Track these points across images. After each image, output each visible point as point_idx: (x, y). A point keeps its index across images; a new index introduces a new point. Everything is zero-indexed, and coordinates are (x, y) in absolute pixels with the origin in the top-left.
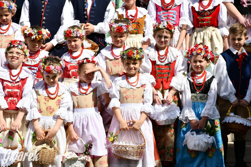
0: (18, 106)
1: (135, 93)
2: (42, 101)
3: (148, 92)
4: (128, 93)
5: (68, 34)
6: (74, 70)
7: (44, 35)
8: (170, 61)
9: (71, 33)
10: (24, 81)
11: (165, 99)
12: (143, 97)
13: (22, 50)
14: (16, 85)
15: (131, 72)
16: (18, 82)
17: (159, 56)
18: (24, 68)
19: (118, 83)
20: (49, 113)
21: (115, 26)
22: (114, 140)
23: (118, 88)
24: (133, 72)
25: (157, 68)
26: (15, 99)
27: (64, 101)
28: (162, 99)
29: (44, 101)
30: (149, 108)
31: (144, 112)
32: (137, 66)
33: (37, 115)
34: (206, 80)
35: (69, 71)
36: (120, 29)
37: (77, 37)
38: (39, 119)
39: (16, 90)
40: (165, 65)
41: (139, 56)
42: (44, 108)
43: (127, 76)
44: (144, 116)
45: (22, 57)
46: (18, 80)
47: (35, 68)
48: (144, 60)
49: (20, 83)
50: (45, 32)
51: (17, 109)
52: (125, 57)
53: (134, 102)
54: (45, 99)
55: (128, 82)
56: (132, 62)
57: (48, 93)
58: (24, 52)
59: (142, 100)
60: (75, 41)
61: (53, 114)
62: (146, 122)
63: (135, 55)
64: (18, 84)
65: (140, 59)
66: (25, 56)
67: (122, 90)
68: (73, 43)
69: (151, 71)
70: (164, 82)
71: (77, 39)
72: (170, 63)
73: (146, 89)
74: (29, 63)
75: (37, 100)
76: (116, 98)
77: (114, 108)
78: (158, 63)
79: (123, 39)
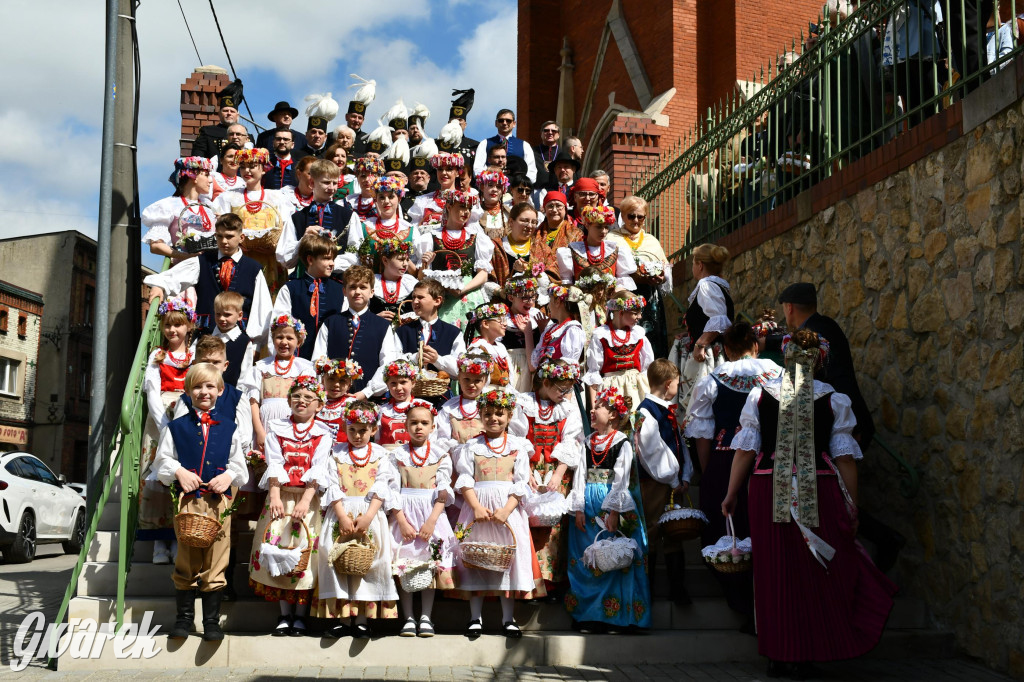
0: (304, 479)
1: (500, 464)
2: (347, 473)
3: (522, 463)
4: (488, 465)
5: (392, 372)
6: (399, 431)
7: (349, 369)
8: (558, 418)
9: (396, 369)
10: (316, 439)
11: (545, 484)
12: (513, 471)
13: (315, 391)
14: (303, 446)
15: (494, 428)
16: (307, 441)
17: (541, 411)
18: (316, 421)
19: (471, 448)
20: (358, 492)
21: (468, 362)
22: (463, 537)
23: (472, 456)
24: (496, 428)
25: (536, 428)
26: (301, 468)
27: (382, 470)
28: (540, 484)
29: (349, 472)
30: (521, 488)
31: (514, 495)
32: (503, 418)
33: (338, 494)
34: (612, 445)
35: (392, 431)
36: (475, 368)
37: (406, 376)
38: (342, 499)
39: (303, 454)
40: (550, 425)
41: (506, 402)
42: (349, 483)
43: (486, 437)
44: (514, 501)
45: (314, 404)
46: (307, 438)
47: (335, 425)
48: (515, 411)
49: (310, 444)
50: (352, 365)
51: (304, 486)
52: (483, 402)
53: (498, 479)
54: (351, 469)
55: (489, 447)
56: (496, 410)
57: (354, 458)
58: (318, 395)
59: (511, 476)
60: (403, 383)
61: (365, 493)
62: (515, 510)
63: (500, 399)
64: (306, 444)
65: (510, 408)
66: (320, 401)
67: (479, 459)
68: (400, 386)
69: (526, 433)
70: (546, 451)
71: (407, 380)
72: (558, 421)
73: (517, 458)
74: (326, 417)
75: (338, 472)
76: (468, 473)
77: (464, 489)
78: (538, 421)
79: (479, 385)
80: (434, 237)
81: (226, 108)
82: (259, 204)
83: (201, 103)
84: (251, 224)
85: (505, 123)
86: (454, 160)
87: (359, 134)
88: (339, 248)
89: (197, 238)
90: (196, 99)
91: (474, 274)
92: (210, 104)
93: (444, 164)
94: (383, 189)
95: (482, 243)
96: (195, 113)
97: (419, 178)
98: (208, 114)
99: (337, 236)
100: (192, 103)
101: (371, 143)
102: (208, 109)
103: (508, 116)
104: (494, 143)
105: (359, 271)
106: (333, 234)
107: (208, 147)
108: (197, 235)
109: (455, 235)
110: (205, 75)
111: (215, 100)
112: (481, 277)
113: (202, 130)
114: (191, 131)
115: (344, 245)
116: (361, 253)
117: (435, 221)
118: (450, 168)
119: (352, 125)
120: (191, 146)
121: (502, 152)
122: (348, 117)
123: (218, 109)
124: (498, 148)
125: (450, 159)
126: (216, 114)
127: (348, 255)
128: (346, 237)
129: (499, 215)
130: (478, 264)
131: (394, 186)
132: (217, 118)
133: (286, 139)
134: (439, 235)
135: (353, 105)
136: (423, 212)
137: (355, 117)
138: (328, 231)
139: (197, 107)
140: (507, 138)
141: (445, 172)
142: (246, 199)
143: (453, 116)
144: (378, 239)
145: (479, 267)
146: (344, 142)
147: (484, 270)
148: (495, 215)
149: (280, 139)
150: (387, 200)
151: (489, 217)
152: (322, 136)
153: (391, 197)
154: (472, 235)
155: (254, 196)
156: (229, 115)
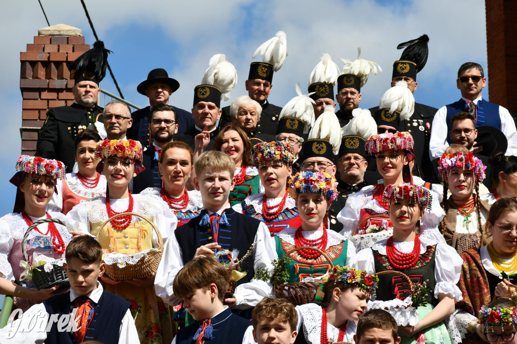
80: (376, 254)
81: (83, 83)
82: (127, 217)
83: (48, 76)
84: (119, 245)
85: (471, 81)
86: (399, 141)
87: (266, 106)
88: (242, 275)
89: (48, 268)
90: (42, 72)
91: (435, 302)
92: (60, 77)
93: (385, 149)
94: (308, 189)
95: (445, 258)
96: (40, 90)
97: (351, 165)
98: (58, 91)
99: (239, 257)
100: (35, 77)
101: (284, 119)
102: (57, 83)
103: (475, 72)
104: (457, 111)
105: (274, 306)
106: (234, 254)
107: (59, 135)
108: (48, 263)
109: (406, 247)
110: (52, 38)
111: (67, 73)
112: (445, 306)
113: (51, 113)
114: (35, 115)
115: (250, 270)
116: (275, 281)
117: (375, 227)
118: (394, 153)
119: (255, 95)
120: (35, 136)
121: (467, 123)
122: (249, 85)
123: (71, 83)
124: (462, 118)
125: (393, 140)
126: (69, 90)
127: (256, 283)
128: (252, 258)
129: (474, 215)
130: (439, 289)
131: (322, 185)
132: (70, 96)
133: (167, 121)
134: (383, 251)
135: (255, 67)
136: (358, 216)
137: (259, 84)
138: (227, 252)
139: (42, 82)
140: (475, 102)
141: (387, 160)
142: (109, 211)
143: (397, 76)
144: (299, 258)
145: (441, 291)
146: (248, 120)
147: (449, 296)
148: (468, 215)
149: (159, 121)
150: (312, 204)
151: (460, 218)
152: (212, 112)
153: (317, 201)
154: (429, 248)
155: (120, 205)
156: (87, 92)
